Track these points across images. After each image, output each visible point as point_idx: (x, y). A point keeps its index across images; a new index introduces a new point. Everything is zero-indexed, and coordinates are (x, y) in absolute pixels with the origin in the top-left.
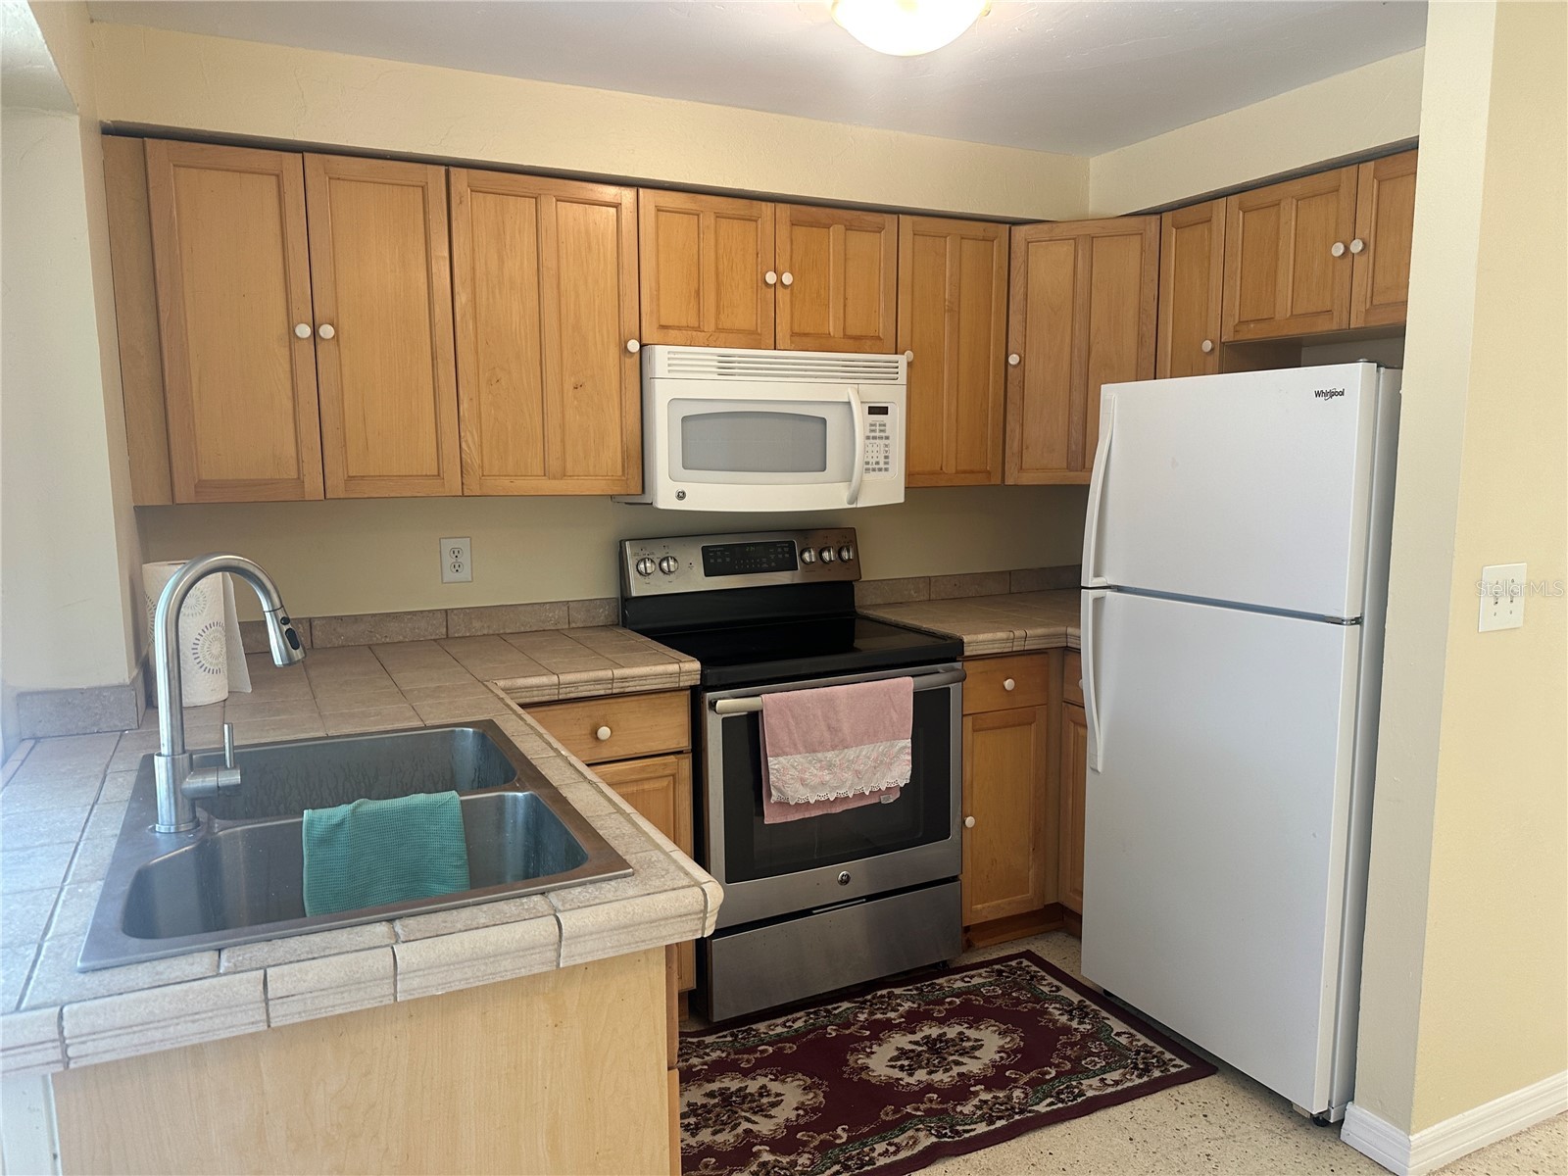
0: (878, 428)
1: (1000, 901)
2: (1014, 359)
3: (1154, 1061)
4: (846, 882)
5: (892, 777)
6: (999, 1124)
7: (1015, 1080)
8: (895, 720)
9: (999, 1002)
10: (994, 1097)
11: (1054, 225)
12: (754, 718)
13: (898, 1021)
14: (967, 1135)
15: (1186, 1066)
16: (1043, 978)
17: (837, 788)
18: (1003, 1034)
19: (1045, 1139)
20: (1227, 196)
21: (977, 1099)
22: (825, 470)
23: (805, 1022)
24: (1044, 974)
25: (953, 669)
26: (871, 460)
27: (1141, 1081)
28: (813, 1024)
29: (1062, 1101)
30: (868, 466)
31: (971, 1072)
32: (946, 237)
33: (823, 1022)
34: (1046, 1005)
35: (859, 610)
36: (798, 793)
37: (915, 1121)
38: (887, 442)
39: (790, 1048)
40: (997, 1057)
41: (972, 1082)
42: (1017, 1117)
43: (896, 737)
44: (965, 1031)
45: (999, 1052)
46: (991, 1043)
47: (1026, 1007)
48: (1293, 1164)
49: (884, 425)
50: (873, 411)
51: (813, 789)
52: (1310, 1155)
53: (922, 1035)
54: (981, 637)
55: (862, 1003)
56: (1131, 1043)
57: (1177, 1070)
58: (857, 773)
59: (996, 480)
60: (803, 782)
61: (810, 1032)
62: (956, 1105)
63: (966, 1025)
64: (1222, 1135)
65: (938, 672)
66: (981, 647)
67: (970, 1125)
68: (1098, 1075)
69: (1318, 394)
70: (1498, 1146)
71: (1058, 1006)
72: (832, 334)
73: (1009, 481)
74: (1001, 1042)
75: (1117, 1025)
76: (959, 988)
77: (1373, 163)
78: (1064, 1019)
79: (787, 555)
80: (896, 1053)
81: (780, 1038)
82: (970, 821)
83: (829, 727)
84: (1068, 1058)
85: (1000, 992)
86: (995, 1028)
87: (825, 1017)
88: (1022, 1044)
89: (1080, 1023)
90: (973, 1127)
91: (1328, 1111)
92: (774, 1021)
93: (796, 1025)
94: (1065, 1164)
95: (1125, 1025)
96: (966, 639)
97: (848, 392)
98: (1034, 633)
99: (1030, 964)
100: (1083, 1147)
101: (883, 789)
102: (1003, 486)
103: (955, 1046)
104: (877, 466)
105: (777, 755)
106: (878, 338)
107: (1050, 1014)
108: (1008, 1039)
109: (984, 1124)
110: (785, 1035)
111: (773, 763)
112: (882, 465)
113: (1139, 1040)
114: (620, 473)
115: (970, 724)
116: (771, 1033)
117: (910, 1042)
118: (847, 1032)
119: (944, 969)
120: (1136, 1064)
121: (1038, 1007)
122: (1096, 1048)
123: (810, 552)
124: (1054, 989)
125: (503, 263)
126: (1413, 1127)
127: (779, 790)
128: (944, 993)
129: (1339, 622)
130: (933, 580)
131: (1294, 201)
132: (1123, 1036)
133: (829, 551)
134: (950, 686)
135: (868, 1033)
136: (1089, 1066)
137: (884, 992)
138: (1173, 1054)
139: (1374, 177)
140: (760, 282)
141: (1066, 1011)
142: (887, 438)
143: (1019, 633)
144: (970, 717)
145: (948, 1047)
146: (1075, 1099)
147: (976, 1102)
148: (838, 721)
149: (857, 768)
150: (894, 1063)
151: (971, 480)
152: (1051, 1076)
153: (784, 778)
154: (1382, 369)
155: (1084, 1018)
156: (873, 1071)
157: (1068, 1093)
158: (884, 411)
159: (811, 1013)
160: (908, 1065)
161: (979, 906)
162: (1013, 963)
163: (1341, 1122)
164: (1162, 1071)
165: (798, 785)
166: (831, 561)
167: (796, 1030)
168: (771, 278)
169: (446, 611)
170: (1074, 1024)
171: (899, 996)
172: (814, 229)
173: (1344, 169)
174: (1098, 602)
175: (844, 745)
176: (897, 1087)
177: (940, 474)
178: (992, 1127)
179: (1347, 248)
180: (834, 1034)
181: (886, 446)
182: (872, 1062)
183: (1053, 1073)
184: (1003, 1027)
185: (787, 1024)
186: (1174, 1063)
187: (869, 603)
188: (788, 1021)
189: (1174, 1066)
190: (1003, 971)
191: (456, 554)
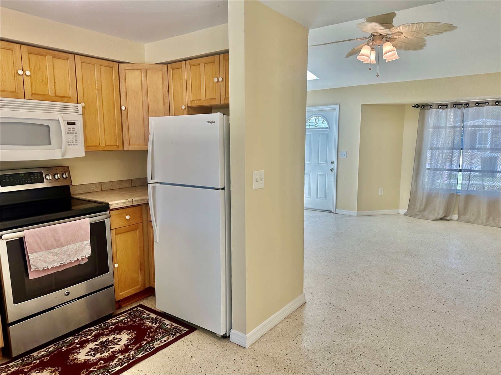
0: (72, 130)
1: (129, 290)
2: (123, 108)
3: (178, 331)
4: (68, 294)
5: (83, 255)
6: (125, 365)
7: (132, 349)
8: (83, 234)
9: (129, 323)
10: (124, 356)
11: (133, 64)
12: (21, 240)
13: (91, 339)
14: (113, 372)
15: (187, 330)
16: (144, 312)
17: (60, 261)
18: (128, 334)
19: (140, 366)
20: (185, 60)
21: (118, 359)
22: (50, 144)
23: (54, 348)
24: (145, 311)
25: (106, 214)
26: (70, 141)
27: (173, 338)
28: (57, 348)
29: (147, 351)
30: (68, 143)
31: (117, 350)
32: (94, 65)
33: (61, 346)
34: (145, 321)
35: (73, 196)
36: (43, 266)
37: (94, 372)
38: (76, 135)
39: (46, 359)
40: (126, 342)
41: (116, 353)
42: (131, 361)
43: (84, 240)
44: (115, 336)
45: (127, 340)
46: (124, 338)
47: (138, 323)
48: (216, 352)
49: (74, 129)
50: (69, 123)
51: (50, 263)
52: (221, 348)
53: (100, 341)
54: (116, 202)
55: (77, 336)
56: (171, 327)
57: (185, 332)
58: (69, 255)
59: (121, 148)
60: (45, 261)
61: (55, 351)
62: (110, 363)
63: (116, 334)
64: (196, 349)
65: (100, 216)
66: (116, 205)
67: (114, 368)
68: (160, 340)
69: (208, 122)
70: (270, 332)
71: (148, 320)
72: (50, 95)
73: (126, 149)
74: (128, 337)
75: (167, 322)
76: (115, 322)
77: (223, 55)
78: (150, 324)
79: (39, 177)
80: (89, 350)
81: (43, 356)
82: (116, 265)
83: (55, 240)
84: (150, 337)
85: (129, 320)
86: (126, 333)
87: (62, 344)
88: (135, 336)
89: (155, 324)
90: (115, 369)
91: (226, 333)
92: (41, 351)
93: (50, 350)
94: (146, 372)
95: (170, 322)
96: (110, 203)
97: (58, 117)
98: (135, 199)
99: (140, 308)
100: (153, 365)
101: (80, 259)
102: (123, 151)
103: (111, 342)
104: (73, 143)
105: (33, 253)
106: (70, 97)
107: (146, 323)
108: (131, 335)
109: (119, 366)
110: (45, 354)
111: (30, 256)
112: (74, 143)
113: (174, 325)
115: (114, 233)
116: (39, 355)
117: (95, 345)
118: (71, 347)
119: (111, 316)
120: (172, 333)
121: (142, 322)
122: (160, 331)
123: (49, 175)
124: (148, 315)
126: (247, 332)
127: (34, 266)
128: (109, 325)
129: (218, 189)
130: (102, 184)
131: (204, 64)
132: (169, 325)
133: (57, 175)
134: (105, 220)
135: (79, 346)
136: (157, 338)
137: (87, 330)
138: (184, 327)
139: (224, 59)
140: (16, 74)
141: (151, 321)
142: (76, 133)
143: (130, 200)
144: (114, 230)
145: (109, 343)
146: (151, 350)
147: (117, 360)
148: (59, 237)
149: (68, 253)
150: (88, 354)
151: (111, 148)
152: (144, 344)
153: (36, 261)
154: (225, 115)
155: (157, 322)
156: (79, 359)
157: (149, 348)
158: (74, 123)
159: (57, 344)
160: (94, 353)
161: (122, 293)
162: (135, 309)
163: (229, 336)
164: (180, 334)
165: (43, 263)
166: (58, 178)
167: (49, 352)
168: (21, 72)
170: (153, 325)
171: (92, 330)
172: (39, 56)
173: (216, 56)
174: (153, 188)
175: (62, 245)
176: (88, 362)
177: (99, 146)
178: (122, 367)
179: (218, 79)
180: (65, 349)
181: (76, 136)
182: (79, 356)
183: (145, 343)
184: (129, 332)
185: (46, 350)
186: (184, 330)
187: (77, 193)
188: (46, 349)
189: (184, 331)
190: (131, 313)
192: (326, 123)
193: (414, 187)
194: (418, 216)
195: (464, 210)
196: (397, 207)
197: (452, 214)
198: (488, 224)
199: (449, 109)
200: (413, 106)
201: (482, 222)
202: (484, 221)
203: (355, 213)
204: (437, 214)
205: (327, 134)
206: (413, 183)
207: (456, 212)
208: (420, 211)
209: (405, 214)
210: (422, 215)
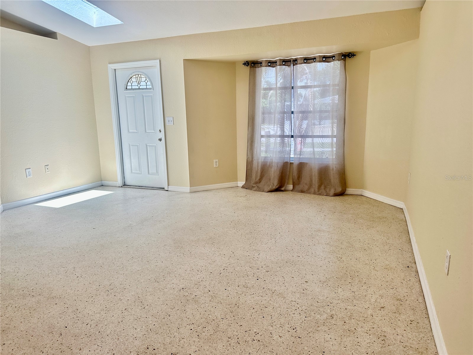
192: (149, 83)
193: (250, 157)
194: (254, 189)
195: (298, 179)
196: (235, 179)
197: (287, 184)
198: (320, 194)
199: (278, 67)
200: (243, 64)
201: (315, 191)
202: (317, 190)
203: (187, 189)
204: (272, 184)
205: (152, 96)
206: (249, 152)
207: (291, 182)
208: (256, 183)
209: (243, 187)
210: (258, 187)
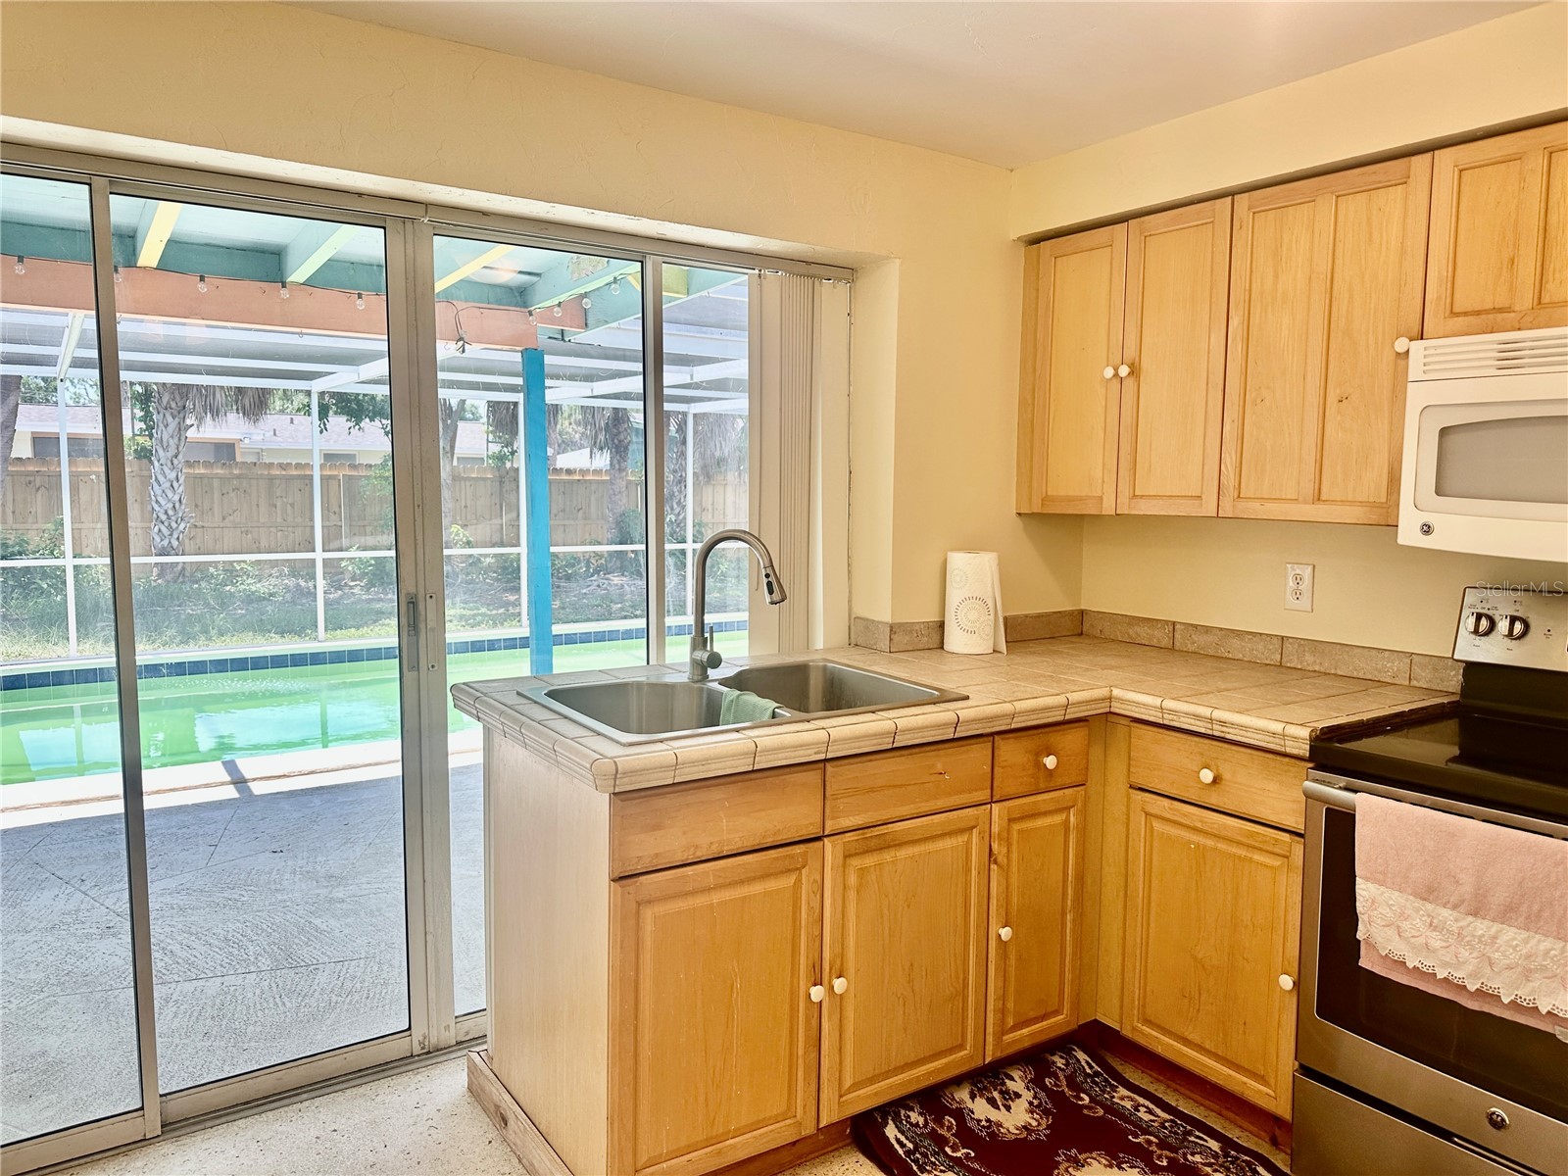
4: (1500, 1127)
12: (1348, 818)
17: (1449, 965)
51: (1414, 948)
60: (1399, 932)
111: (1361, 887)
114: (1384, 500)
125: (1277, 278)
165: (1390, 933)
169: (1283, 637)
191: (1298, 580)
